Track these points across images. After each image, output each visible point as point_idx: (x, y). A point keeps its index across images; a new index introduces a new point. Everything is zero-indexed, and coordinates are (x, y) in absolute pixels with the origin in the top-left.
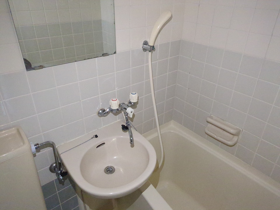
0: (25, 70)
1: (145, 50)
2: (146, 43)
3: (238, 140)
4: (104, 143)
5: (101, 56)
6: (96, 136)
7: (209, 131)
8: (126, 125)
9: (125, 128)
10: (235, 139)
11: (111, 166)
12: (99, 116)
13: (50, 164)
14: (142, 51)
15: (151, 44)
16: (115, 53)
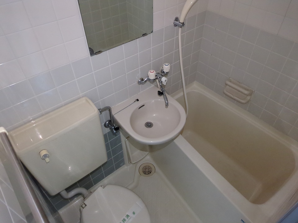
0: (90, 56)
1: (175, 25)
2: (177, 19)
3: (250, 99)
4: (144, 105)
5: (141, 37)
6: (138, 100)
7: (227, 91)
8: (161, 91)
9: (160, 93)
10: (248, 98)
11: (150, 122)
12: (139, 84)
13: (105, 122)
14: (174, 26)
15: (181, 20)
16: (152, 32)
